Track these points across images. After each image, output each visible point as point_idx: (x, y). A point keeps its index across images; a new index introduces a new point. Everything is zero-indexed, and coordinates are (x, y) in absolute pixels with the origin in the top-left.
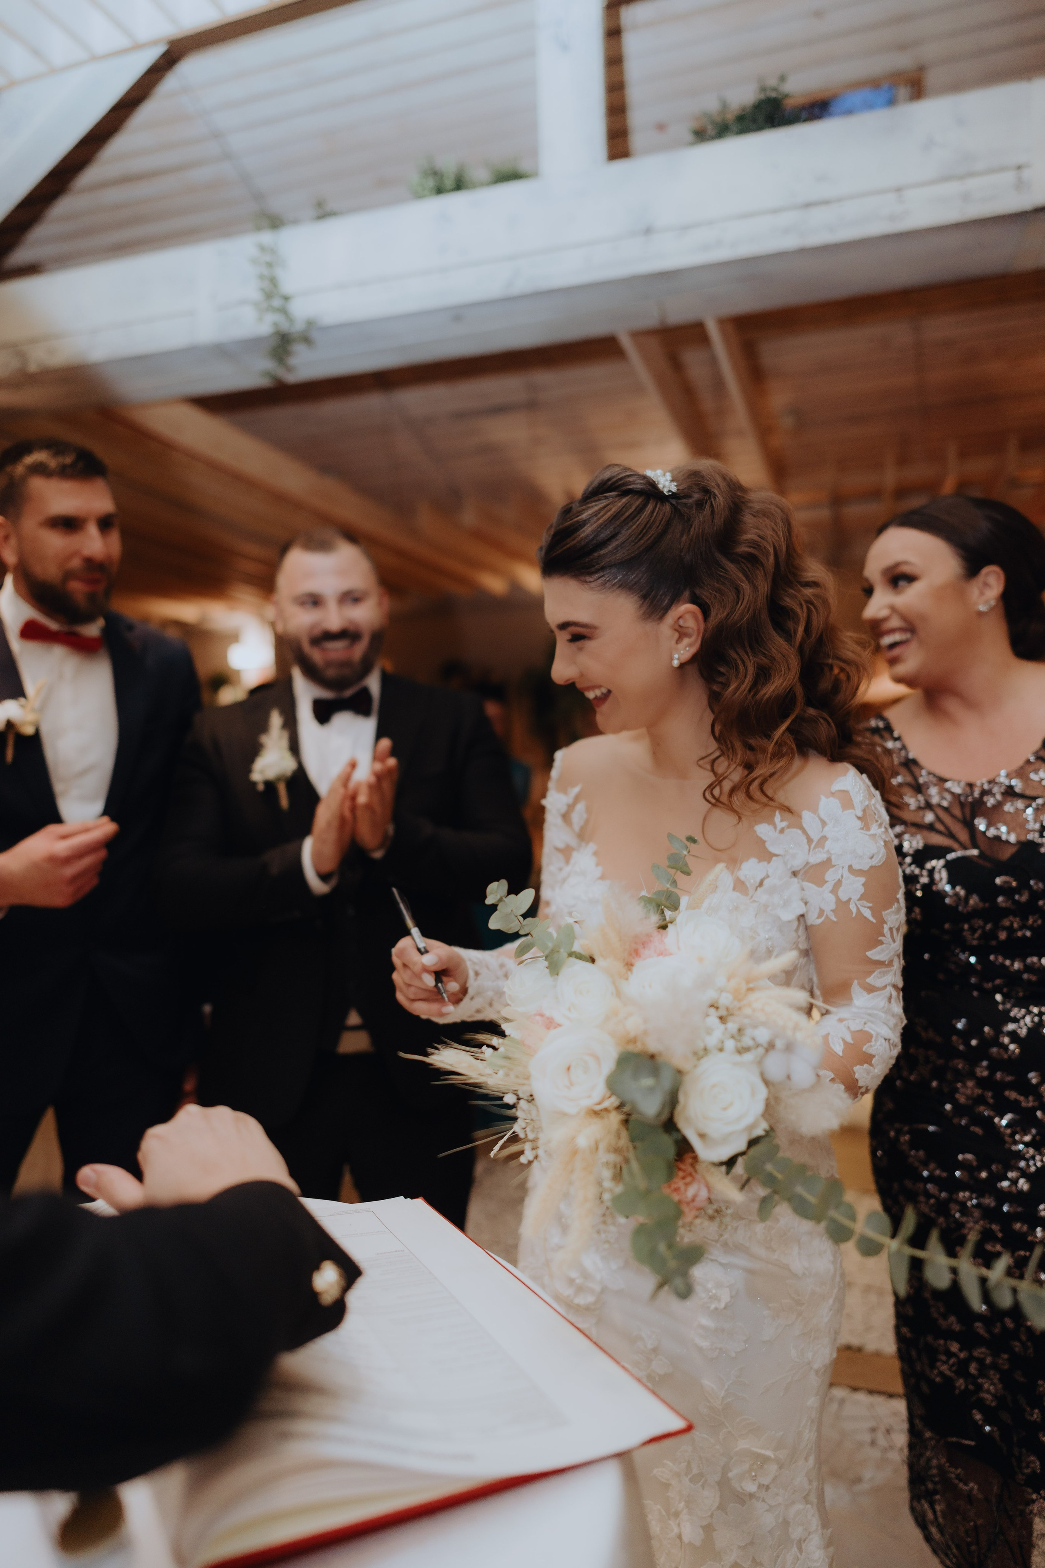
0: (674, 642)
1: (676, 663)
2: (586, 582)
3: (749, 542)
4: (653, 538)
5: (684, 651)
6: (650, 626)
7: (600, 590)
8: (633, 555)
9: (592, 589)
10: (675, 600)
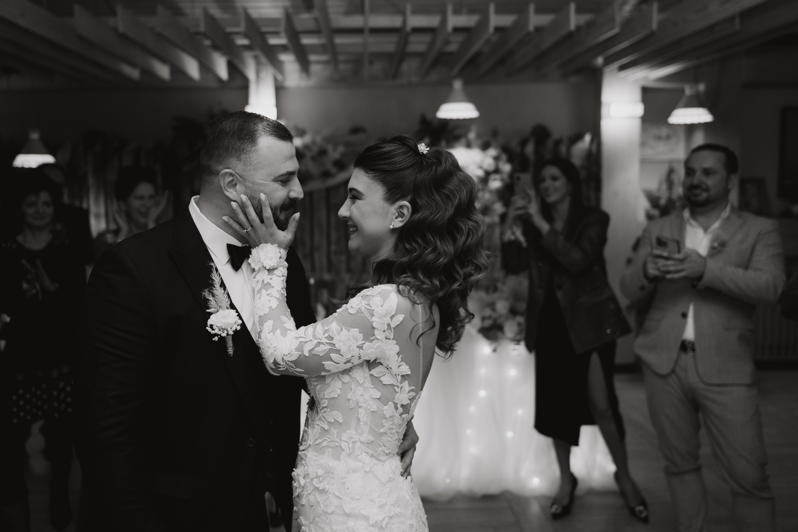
0: (394, 217)
1: (391, 227)
2: (368, 173)
3: (449, 190)
4: (404, 166)
5: (398, 223)
6: (386, 205)
7: (371, 179)
8: (392, 169)
9: (369, 177)
10: (402, 198)
